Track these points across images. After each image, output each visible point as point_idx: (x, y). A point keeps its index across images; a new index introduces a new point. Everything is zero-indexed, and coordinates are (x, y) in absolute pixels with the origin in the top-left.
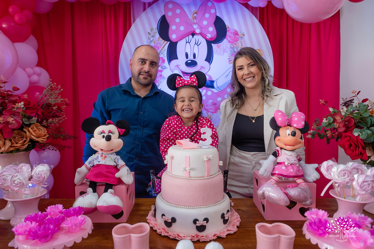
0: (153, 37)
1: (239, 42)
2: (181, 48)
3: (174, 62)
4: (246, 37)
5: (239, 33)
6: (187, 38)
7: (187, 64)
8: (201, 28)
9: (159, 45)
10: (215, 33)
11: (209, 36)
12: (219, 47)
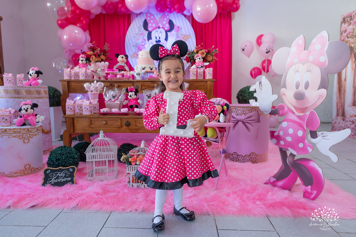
0: (141, 29)
1: (180, 31)
2: (154, 34)
3: (150, 41)
4: (183, 29)
5: (180, 27)
6: (156, 30)
7: (156, 42)
8: (162, 25)
9: (143, 33)
10: (169, 27)
11: (166, 29)
12: (171, 34)
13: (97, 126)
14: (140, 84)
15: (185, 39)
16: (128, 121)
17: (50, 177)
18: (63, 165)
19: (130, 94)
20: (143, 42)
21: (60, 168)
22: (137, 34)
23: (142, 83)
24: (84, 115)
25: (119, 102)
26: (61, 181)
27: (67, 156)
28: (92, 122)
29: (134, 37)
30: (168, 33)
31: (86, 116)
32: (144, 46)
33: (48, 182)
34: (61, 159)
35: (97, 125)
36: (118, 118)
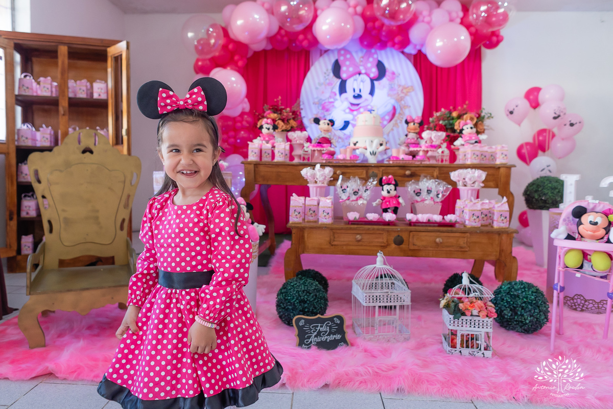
0: (328, 75)
1: (396, 80)
2: (350, 84)
3: (344, 95)
4: (401, 77)
5: (396, 73)
6: (355, 77)
7: (355, 97)
8: (366, 69)
9: (332, 82)
10: (377, 73)
11: (372, 75)
12: (379, 84)
13: (345, 243)
14: (379, 171)
15: (403, 93)
16: (399, 236)
17: (307, 333)
18: (311, 310)
19: (386, 187)
20: (330, 97)
21: (319, 317)
22: (320, 84)
23: (383, 168)
24: (321, 224)
25: (365, 202)
26: (326, 339)
27: (316, 295)
28: (336, 236)
29: (317, 88)
30: (376, 83)
31: (328, 226)
32: (332, 104)
33: (307, 342)
34: (307, 300)
35: (344, 241)
36: (383, 230)
